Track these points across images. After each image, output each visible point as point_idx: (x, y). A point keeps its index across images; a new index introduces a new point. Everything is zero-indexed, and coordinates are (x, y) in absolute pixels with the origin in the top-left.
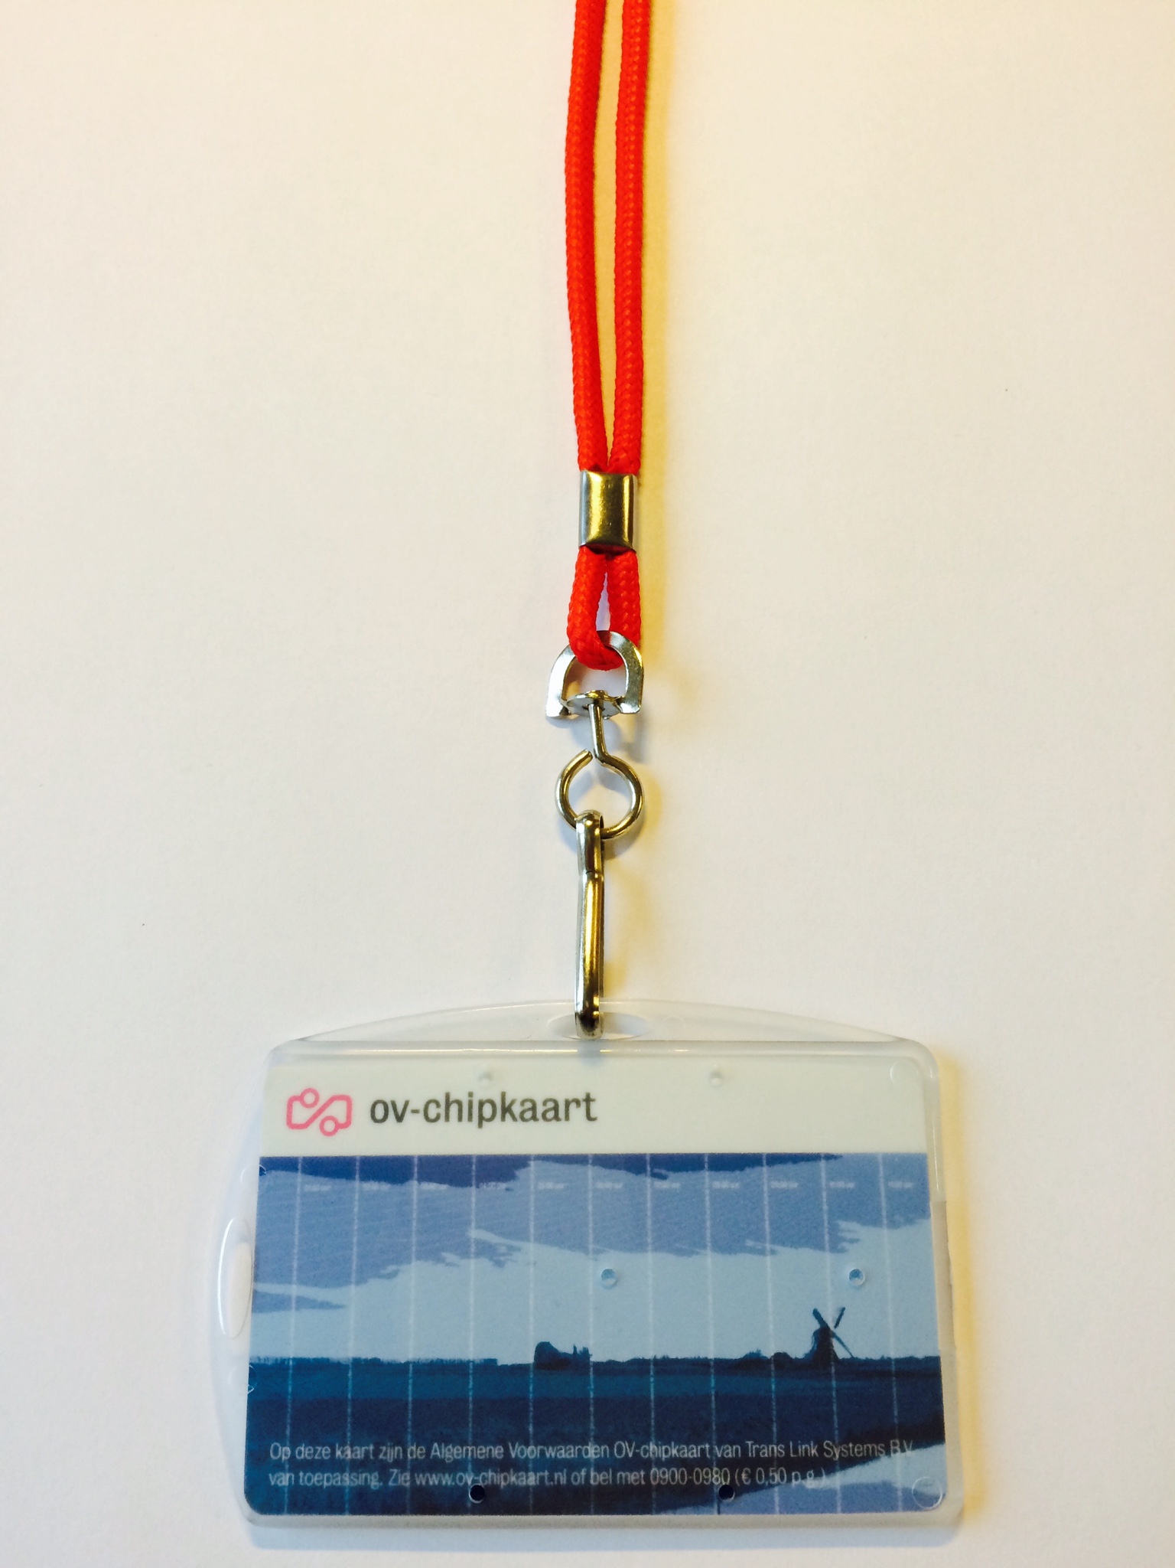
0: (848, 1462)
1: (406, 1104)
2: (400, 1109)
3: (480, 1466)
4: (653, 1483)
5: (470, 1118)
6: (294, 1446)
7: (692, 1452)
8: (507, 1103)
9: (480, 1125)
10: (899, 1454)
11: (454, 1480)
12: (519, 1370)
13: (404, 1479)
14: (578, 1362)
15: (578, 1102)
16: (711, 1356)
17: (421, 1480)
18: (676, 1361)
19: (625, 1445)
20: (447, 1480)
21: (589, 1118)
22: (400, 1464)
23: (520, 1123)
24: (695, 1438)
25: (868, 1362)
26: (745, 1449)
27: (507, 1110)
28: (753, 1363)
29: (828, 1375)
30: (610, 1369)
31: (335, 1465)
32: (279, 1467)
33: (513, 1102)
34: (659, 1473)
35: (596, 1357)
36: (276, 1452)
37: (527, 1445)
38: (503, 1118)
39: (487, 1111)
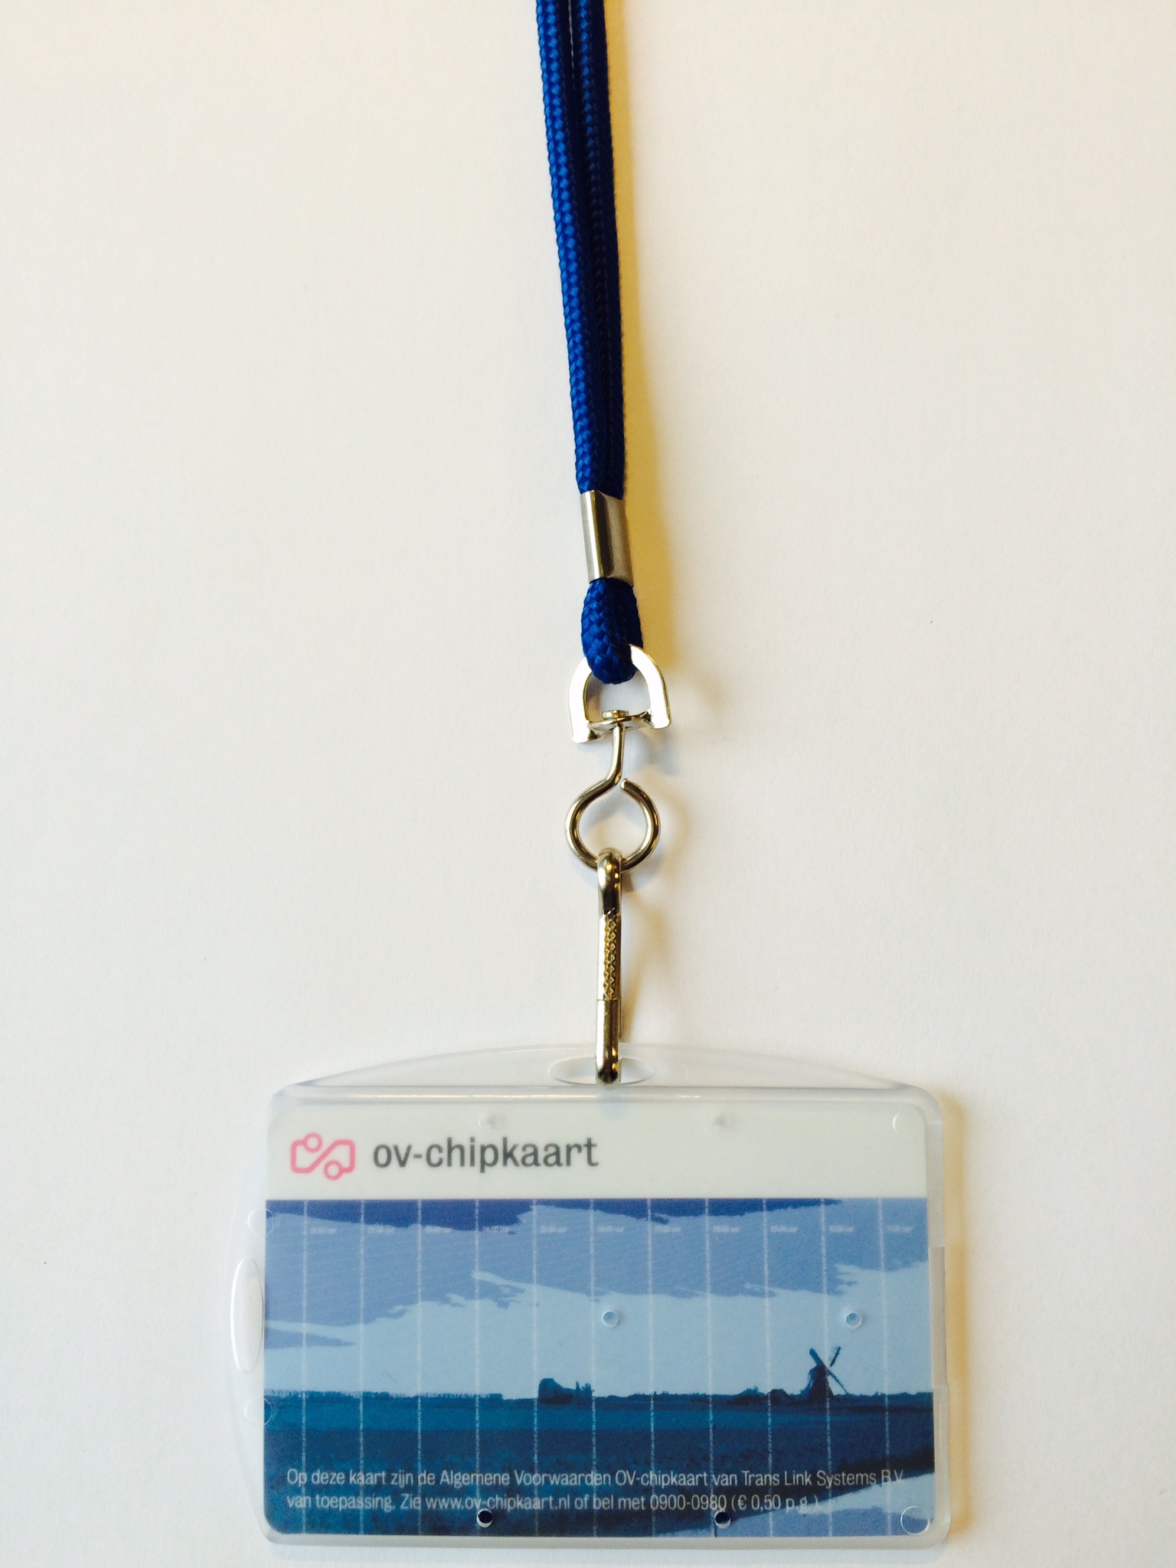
0: (840, 1490)
1: (409, 1148)
2: (403, 1154)
3: (487, 1492)
4: (653, 1509)
5: (472, 1163)
6: (310, 1471)
7: (692, 1480)
8: (509, 1150)
9: (482, 1170)
10: (889, 1483)
11: (463, 1503)
12: (524, 1404)
13: (415, 1503)
14: (581, 1397)
15: (579, 1148)
16: (710, 1392)
17: (431, 1503)
18: (676, 1397)
19: (626, 1474)
20: (456, 1504)
21: (590, 1162)
22: (411, 1489)
23: (522, 1167)
24: (693, 1467)
25: (863, 1398)
26: (741, 1478)
27: (508, 1155)
28: (750, 1400)
29: (823, 1410)
30: (611, 1403)
31: (350, 1490)
32: (296, 1491)
33: (514, 1147)
34: (659, 1501)
35: (598, 1392)
36: (293, 1477)
37: (533, 1473)
38: (505, 1163)
39: (489, 1156)
